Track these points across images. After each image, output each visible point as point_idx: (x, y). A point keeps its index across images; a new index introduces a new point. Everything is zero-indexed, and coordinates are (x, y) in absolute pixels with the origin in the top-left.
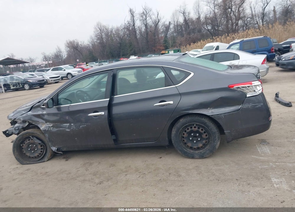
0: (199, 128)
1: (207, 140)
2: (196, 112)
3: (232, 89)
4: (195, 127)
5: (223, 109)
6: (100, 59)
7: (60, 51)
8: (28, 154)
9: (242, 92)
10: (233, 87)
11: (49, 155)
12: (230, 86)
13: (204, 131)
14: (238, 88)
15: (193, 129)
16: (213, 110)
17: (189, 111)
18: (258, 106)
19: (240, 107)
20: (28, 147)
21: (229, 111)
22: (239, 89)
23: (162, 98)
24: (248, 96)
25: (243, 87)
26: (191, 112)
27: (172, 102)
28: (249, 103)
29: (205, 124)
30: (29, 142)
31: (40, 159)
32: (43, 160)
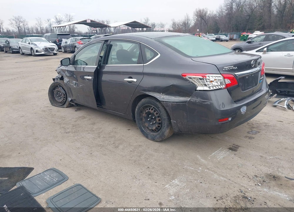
0: (155, 111)
1: (160, 125)
2: (150, 94)
3: (184, 78)
4: (152, 109)
5: (174, 97)
6: (221, 32)
7: (188, 20)
8: (56, 99)
9: (193, 84)
10: (185, 76)
11: (67, 103)
12: (183, 74)
13: (158, 115)
14: (190, 78)
15: (150, 110)
16: (165, 96)
17: (146, 92)
18: (206, 103)
19: (188, 99)
20: (57, 94)
21: (178, 101)
22: (191, 80)
23: (131, 74)
24: (198, 89)
25: (194, 78)
26: (147, 93)
27: (135, 80)
28: (197, 97)
29: (158, 108)
30: (58, 90)
31: (62, 104)
32: (63, 106)
